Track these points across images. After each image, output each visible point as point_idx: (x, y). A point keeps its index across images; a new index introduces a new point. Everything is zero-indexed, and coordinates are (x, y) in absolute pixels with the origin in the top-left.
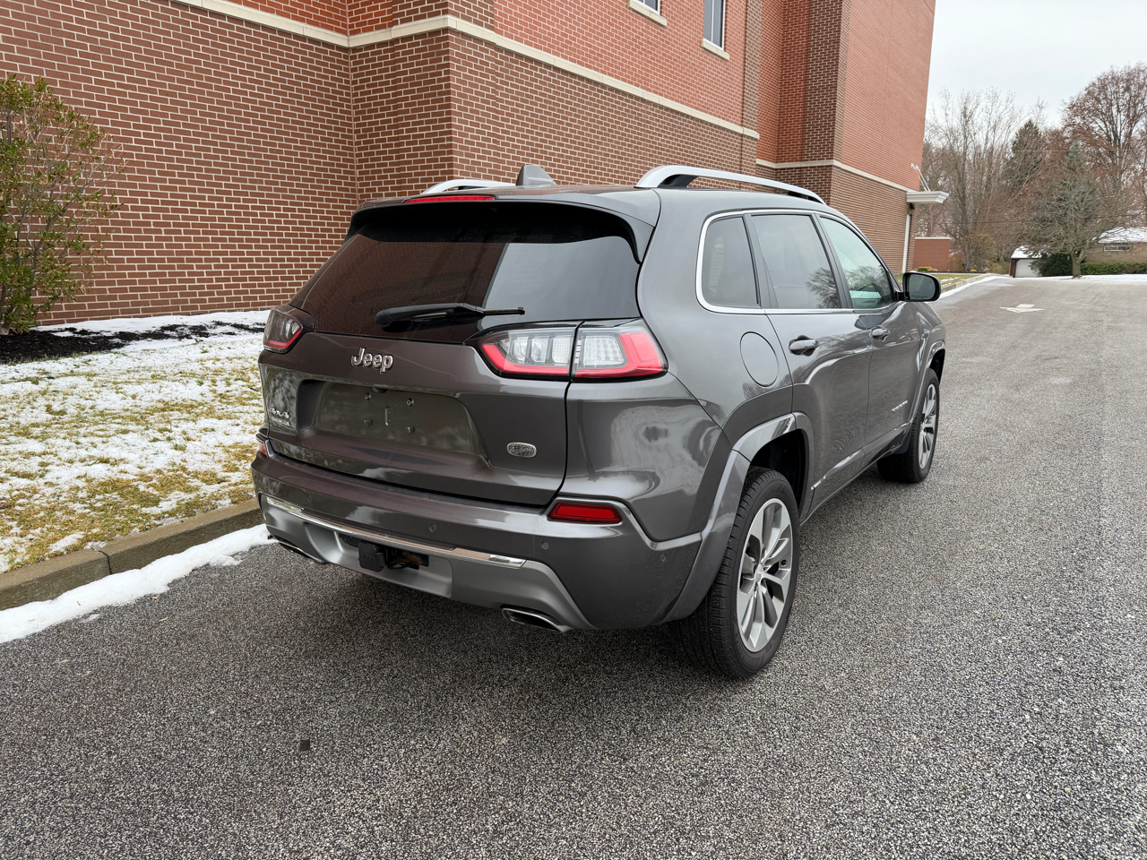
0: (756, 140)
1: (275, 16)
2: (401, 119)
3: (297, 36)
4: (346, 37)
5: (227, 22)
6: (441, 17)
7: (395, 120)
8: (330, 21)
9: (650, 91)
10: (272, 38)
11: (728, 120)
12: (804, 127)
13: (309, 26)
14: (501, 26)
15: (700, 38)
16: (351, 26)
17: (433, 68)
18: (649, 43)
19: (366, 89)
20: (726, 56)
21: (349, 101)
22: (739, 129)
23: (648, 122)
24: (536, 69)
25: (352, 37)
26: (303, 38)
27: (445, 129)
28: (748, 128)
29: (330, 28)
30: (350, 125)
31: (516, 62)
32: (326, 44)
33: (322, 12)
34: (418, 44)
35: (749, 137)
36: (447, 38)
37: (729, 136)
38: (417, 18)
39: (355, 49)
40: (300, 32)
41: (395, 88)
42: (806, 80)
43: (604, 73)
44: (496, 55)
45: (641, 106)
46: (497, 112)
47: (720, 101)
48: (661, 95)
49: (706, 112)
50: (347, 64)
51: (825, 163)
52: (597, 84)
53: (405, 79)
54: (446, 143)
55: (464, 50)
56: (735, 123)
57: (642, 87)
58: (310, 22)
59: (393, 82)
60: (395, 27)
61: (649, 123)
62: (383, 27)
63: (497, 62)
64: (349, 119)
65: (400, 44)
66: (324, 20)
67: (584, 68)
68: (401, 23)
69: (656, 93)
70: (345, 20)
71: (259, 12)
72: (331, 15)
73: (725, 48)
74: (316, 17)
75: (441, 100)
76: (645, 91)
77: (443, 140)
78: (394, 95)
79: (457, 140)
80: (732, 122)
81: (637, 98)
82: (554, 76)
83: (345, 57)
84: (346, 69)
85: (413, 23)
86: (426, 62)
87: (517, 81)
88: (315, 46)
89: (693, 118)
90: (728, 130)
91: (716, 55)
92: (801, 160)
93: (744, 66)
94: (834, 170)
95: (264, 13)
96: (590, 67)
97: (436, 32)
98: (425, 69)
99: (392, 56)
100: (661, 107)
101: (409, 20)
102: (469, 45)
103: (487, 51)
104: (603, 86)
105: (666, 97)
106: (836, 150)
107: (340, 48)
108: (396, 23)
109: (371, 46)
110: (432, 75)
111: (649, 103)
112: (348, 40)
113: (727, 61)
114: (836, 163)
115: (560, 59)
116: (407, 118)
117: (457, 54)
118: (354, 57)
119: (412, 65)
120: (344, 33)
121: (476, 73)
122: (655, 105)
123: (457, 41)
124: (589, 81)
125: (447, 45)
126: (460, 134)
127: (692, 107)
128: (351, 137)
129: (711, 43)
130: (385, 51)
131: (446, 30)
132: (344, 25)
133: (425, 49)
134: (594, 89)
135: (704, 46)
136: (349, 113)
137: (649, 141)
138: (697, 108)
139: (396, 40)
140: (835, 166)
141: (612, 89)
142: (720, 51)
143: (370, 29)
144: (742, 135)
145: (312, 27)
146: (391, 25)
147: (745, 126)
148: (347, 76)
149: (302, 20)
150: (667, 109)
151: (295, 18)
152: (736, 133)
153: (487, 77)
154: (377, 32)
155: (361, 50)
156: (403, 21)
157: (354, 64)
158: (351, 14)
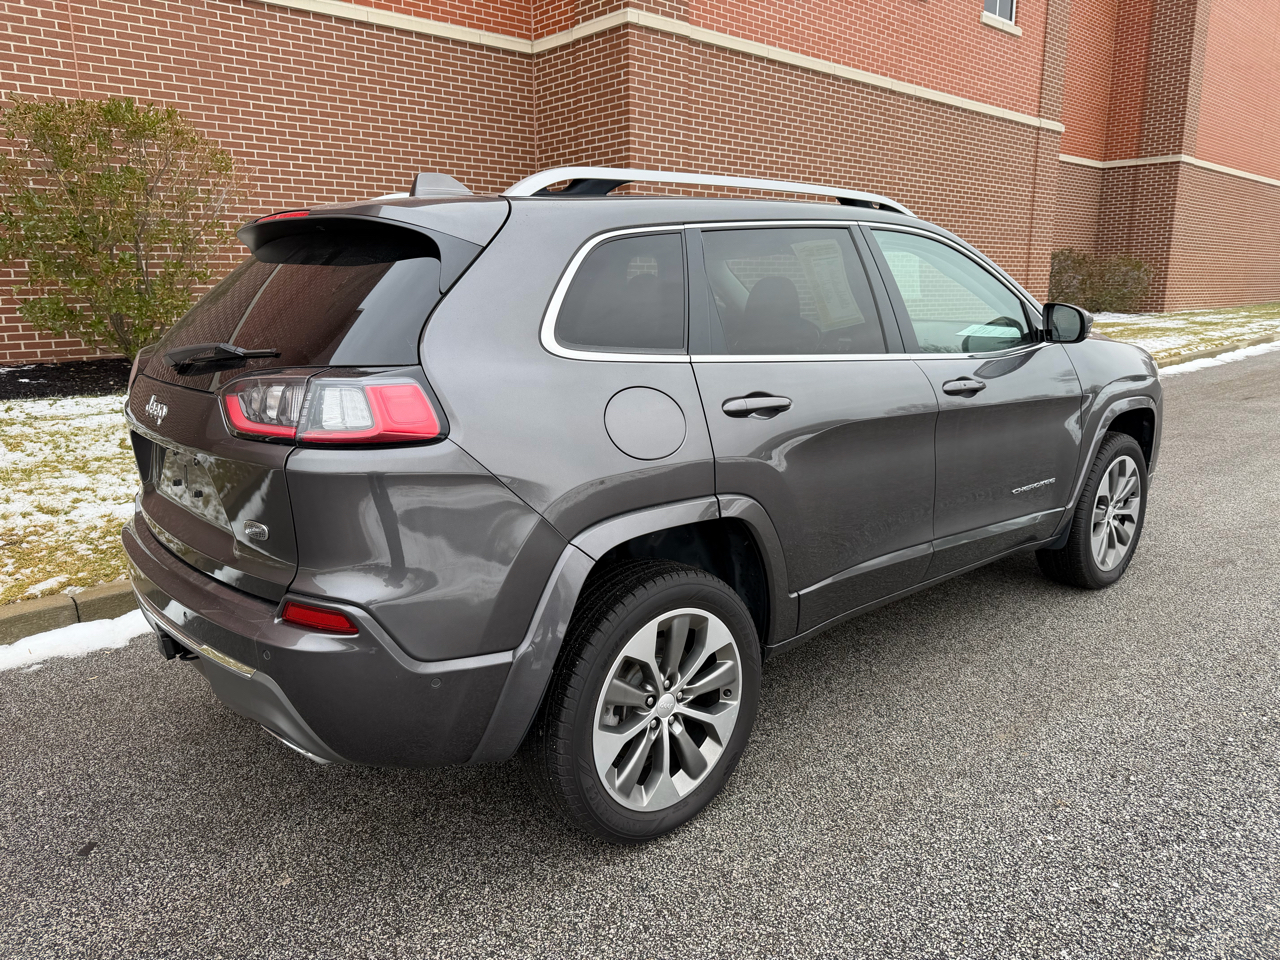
0: (1059, 133)
1: (448, 25)
2: (580, 130)
3: (473, 45)
4: (529, 42)
5: (395, 35)
6: (622, 11)
7: (576, 131)
8: (512, 26)
9: (903, 80)
10: (444, 49)
11: (1017, 111)
12: (1143, 115)
13: (487, 33)
14: (698, 16)
15: (979, 11)
16: (536, 30)
17: (612, 70)
18: (903, 22)
19: (549, 99)
20: (1018, 31)
21: (531, 112)
22: (1035, 121)
23: (898, 118)
24: (744, 63)
25: (536, 42)
26: (480, 47)
27: (624, 139)
28: (1048, 118)
29: (512, 34)
30: (532, 140)
31: (718, 57)
32: (506, 52)
33: (503, 17)
34: (598, 44)
35: (1048, 130)
36: (627, 34)
37: (1019, 130)
38: (599, 15)
39: (539, 55)
40: (476, 40)
41: (575, 95)
42: (1148, 55)
43: (838, 62)
44: (691, 50)
45: (889, 99)
46: (690, 115)
47: (1005, 87)
48: (919, 84)
49: (985, 102)
50: (530, 71)
51: (1171, 158)
52: (827, 76)
53: (586, 85)
54: (623, 154)
55: (648, 46)
56: (1029, 114)
57: (891, 76)
58: (488, 29)
59: (575, 88)
60: (577, 27)
61: (901, 118)
62: (565, 28)
63: (691, 57)
64: (531, 133)
65: (582, 45)
66: (505, 25)
67: (810, 58)
68: (583, 21)
69: (912, 82)
70: (529, 23)
71: (432, 22)
72: (513, 20)
73: (1016, 22)
74: (495, 23)
75: (620, 106)
76: (895, 81)
77: (620, 151)
78: (575, 103)
79: (636, 150)
80: (1023, 112)
81: (884, 90)
82: (768, 69)
83: (529, 64)
84: (529, 78)
85: (594, 20)
86: (605, 64)
87: (718, 78)
88: (493, 55)
89: (964, 110)
90: (1017, 123)
91: (1001, 30)
92: (1138, 157)
93: (1045, 42)
94: (1182, 167)
95: (437, 23)
96: (818, 56)
97: (616, 29)
98: (605, 72)
99: (574, 60)
100: (919, 99)
101: (590, 17)
102: (655, 40)
103: (678, 46)
104: (836, 78)
105: (926, 86)
106: (1186, 141)
107: (522, 55)
108: (577, 22)
109: (553, 50)
110: (612, 78)
111: (901, 94)
112: (532, 46)
113: (1018, 37)
114: (1184, 158)
115: (777, 49)
116: (587, 128)
117: (639, 52)
118: (537, 64)
119: (592, 68)
120: (528, 38)
121: (663, 73)
122: (910, 97)
123: (639, 37)
124: (816, 73)
125: (627, 42)
126: (640, 143)
127: (964, 96)
128: (533, 153)
129: (997, 17)
130: (568, 55)
131: (626, 25)
132: (528, 30)
133: (605, 49)
134: (823, 82)
135: (984, 20)
136: (532, 126)
137: (901, 141)
138: (970, 98)
139: (577, 42)
140: (1184, 163)
141: (847, 81)
142: (1009, 26)
143: (553, 32)
144: (1039, 129)
145: (491, 34)
146: (573, 25)
147: (1043, 117)
148: (531, 85)
149: (480, 27)
150: (927, 101)
151: (471, 26)
152: (1029, 126)
153: (678, 76)
154: (561, 33)
155: (544, 55)
156: (585, 20)
157: (538, 71)
158: (535, 16)
